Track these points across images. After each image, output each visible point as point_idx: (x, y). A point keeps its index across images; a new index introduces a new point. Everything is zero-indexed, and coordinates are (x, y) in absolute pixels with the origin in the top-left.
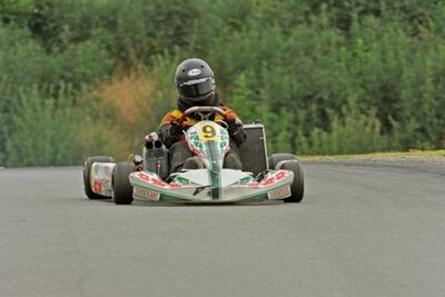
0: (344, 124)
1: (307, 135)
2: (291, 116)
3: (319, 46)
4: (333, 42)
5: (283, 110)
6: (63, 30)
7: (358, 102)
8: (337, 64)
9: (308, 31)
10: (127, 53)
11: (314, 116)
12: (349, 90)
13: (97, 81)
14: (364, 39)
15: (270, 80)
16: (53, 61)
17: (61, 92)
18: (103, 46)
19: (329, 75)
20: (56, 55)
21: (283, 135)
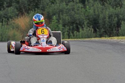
0: (83, 30)
1: (73, 33)
2: (68, 28)
3: (76, 8)
4: (80, 7)
5: (66, 26)
6: (4, 4)
7: (87, 24)
8: (81, 13)
9: (73, 4)
10: (22, 10)
11: (75, 28)
12: (85, 21)
13: (14, 18)
14: (89, 6)
15: (62, 18)
16: (2, 12)
17: (4, 21)
18: (15, 8)
19: (79, 16)
20: (2, 11)
21: (66, 33)
